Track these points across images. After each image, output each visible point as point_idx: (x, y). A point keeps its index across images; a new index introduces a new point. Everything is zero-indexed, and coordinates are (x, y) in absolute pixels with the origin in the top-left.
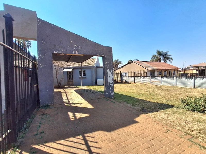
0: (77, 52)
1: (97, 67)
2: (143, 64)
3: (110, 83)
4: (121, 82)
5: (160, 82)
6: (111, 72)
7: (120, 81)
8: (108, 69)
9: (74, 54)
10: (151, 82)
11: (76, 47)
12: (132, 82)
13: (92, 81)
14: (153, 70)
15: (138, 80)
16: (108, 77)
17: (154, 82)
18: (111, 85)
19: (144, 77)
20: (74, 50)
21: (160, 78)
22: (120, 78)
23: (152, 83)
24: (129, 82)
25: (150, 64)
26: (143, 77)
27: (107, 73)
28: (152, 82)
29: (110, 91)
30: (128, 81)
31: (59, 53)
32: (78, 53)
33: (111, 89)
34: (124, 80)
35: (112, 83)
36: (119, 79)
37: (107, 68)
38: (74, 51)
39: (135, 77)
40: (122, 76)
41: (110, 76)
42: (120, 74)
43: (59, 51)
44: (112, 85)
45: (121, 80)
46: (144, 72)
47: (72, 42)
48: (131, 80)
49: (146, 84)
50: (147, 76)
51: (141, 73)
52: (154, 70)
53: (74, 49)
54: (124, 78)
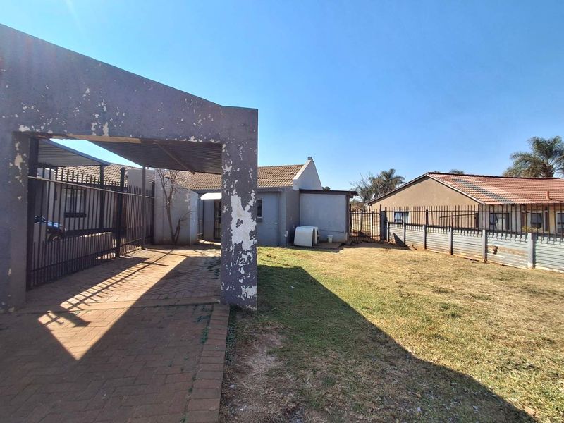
0: (106, 129)
1: (302, 191)
2: (467, 184)
3: (239, 247)
4: (383, 241)
5: (523, 254)
6: (248, 207)
7: (378, 239)
8: (235, 192)
9: (94, 134)
10: (486, 251)
11: (105, 109)
12: (415, 246)
13: (279, 233)
14: (502, 205)
15: (439, 238)
16: (233, 225)
17: (498, 251)
18: (243, 256)
19: (459, 229)
20: (95, 120)
21: (526, 238)
22: (379, 228)
23: (491, 254)
24: (406, 243)
25: (494, 185)
26: (456, 228)
27: (230, 209)
28: (491, 250)
29: (241, 281)
30: (403, 240)
31: (38, 130)
32: (111, 134)
33: (243, 272)
34: (392, 235)
35: (249, 248)
36: (376, 231)
37: (231, 190)
38: (94, 125)
39: (427, 226)
40: (384, 222)
41: (240, 223)
42: (380, 214)
43: (38, 123)
44: (249, 257)
45: (381, 236)
46: (467, 213)
47: (88, 91)
48: (414, 236)
49: (464, 255)
50: (477, 229)
51: (454, 214)
52: (509, 208)
53: (97, 116)
54: (394, 230)
